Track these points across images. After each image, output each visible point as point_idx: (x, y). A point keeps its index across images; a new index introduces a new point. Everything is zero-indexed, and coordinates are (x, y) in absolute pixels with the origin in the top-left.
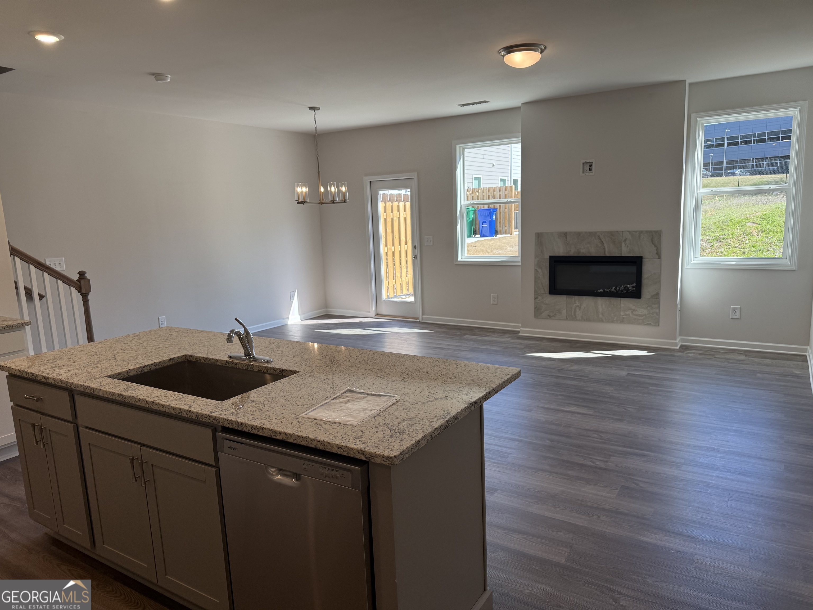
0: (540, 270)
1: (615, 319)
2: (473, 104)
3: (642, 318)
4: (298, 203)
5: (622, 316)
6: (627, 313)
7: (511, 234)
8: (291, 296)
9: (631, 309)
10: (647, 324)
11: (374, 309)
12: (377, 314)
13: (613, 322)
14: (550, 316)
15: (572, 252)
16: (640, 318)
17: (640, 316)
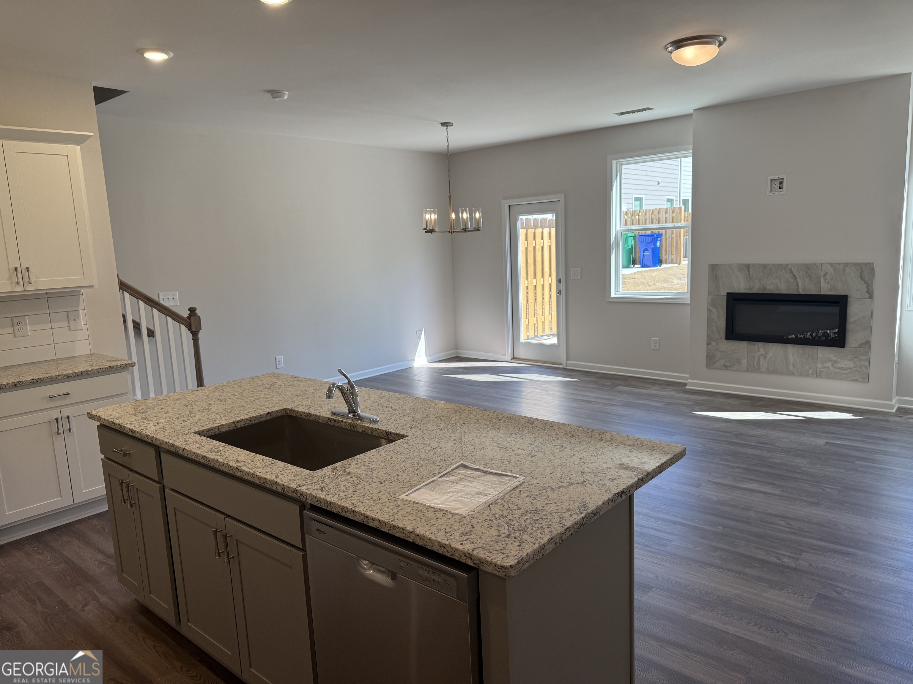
0: (714, 310)
1: (810, 373)
2: (633, 112)
3: (846, 372)
4: (426, 232)
5: (820, 368)
6: (827, 365)
7: (679, 264)
8: (418, 335)
9: (831, 361)
10: (853, 379)
11: (510, 351)
12: (514, 358)
13: (807, 375)
14: (726, 367)
15: (756, 288)
16: (842, 372)
17: (842, 369)
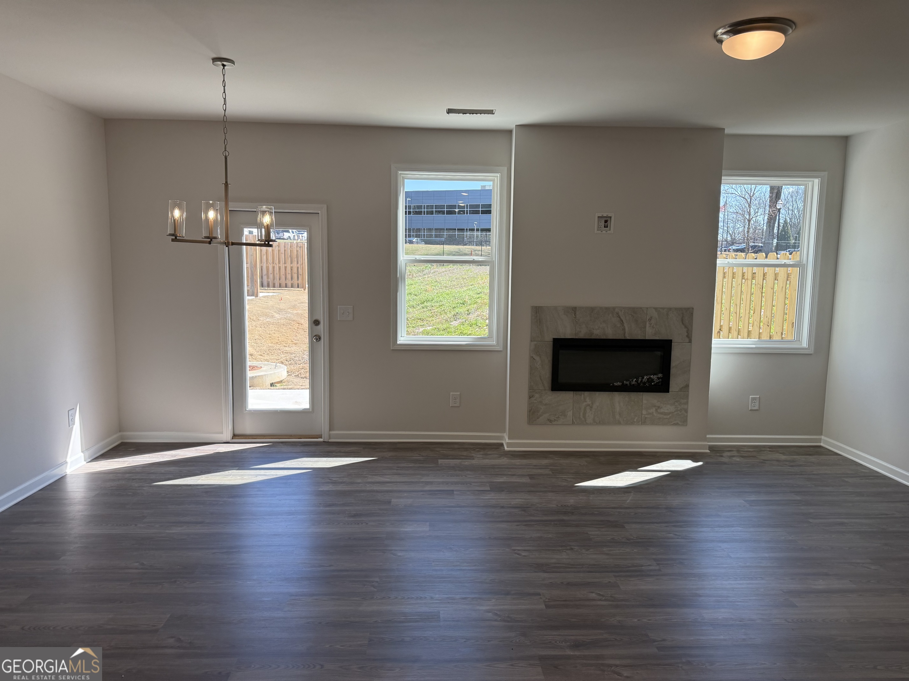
0: (537, 358)
1: (635, 420)
3: (668, 417)
5: (645, 415)
6: (651, 411)
8: (70, 418)
9: (655, 406)
10: (674, 423)
11: (230, 427)
12: (235, 436)
13: (632, 423)
14: (550, 421)
15: (582, 333)
16: (665, 417)
17: (665, 414)
